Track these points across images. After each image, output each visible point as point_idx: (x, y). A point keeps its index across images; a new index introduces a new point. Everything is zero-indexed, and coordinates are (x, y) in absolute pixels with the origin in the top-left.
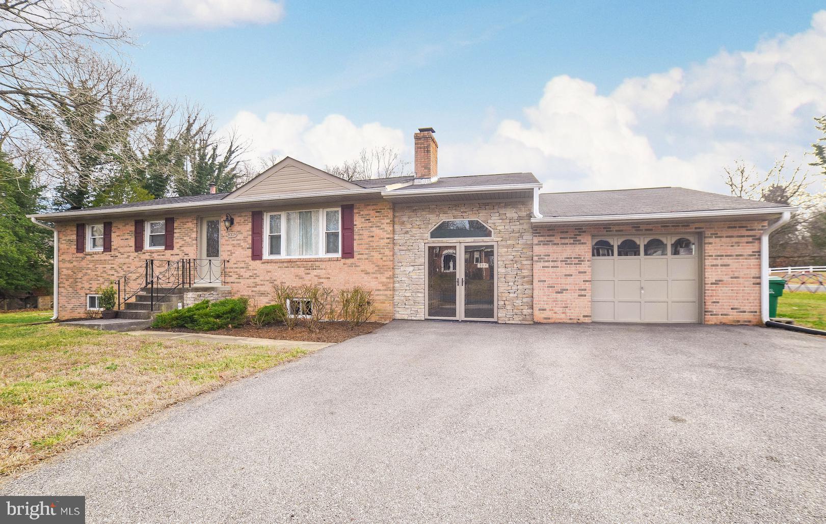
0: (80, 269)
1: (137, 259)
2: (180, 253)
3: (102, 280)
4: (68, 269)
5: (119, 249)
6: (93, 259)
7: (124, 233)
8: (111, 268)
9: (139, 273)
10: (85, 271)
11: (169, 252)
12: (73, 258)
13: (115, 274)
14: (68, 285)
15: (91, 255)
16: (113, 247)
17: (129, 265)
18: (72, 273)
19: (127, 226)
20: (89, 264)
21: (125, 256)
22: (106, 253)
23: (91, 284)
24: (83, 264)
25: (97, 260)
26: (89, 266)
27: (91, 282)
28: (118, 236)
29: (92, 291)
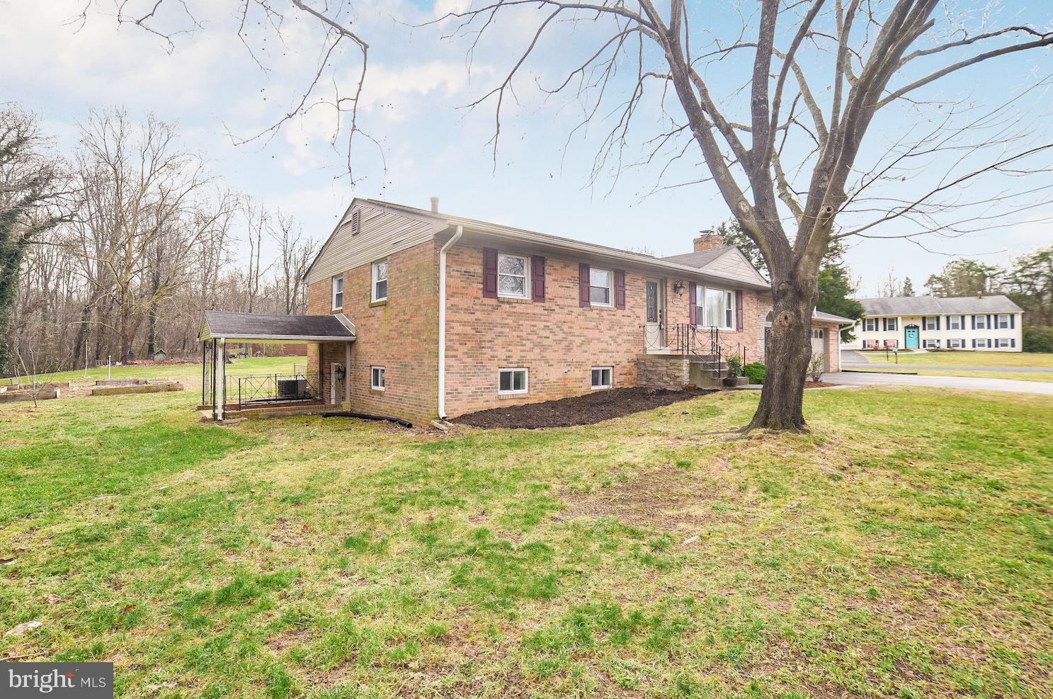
0: (491, 326)
1: (582, 317)
2: (631, 314)
3: (529, 345)
4: (464, 324)
5: (556, 299)
6: (514, 310)
7: (564, 279)
8: (545, 326)
9: (584, 336)
10: (499, 329)
11: (620, 312)
12: (475, 304)
13: (551, 336)
14: (464, 353)
15: (509, 303)
16: (547, 296)
17: (571, 325)
18: (474, 332)
19: (567, 268)
20: (506, 319)
21: (566, 311)
22: (536, 303)
23: (510, 351)
24: (496, 317)
25: (521, 313)
26: (507, 321)
27: (510, 348)
28: (554, 280)
29: (511, 363)
